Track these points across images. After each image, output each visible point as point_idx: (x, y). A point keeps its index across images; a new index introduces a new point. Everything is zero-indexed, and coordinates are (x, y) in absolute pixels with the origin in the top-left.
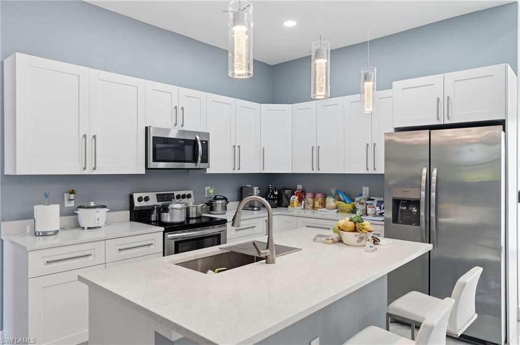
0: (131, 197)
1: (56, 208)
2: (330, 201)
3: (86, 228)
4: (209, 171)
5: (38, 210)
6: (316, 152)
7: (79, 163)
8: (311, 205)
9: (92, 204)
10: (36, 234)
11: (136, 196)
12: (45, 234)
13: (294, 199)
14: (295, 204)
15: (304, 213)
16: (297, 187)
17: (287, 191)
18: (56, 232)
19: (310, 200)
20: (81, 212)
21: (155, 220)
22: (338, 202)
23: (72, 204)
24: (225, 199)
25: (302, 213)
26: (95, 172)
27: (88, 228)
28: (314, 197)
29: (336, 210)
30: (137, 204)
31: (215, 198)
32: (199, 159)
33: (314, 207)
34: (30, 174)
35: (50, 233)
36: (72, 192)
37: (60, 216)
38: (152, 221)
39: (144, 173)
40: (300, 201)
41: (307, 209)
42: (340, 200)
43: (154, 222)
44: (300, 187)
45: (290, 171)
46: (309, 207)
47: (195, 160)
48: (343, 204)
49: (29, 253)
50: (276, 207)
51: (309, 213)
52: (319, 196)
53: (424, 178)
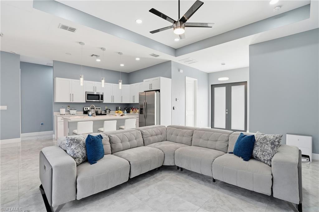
0: (84, 108)
1: (64, 110)
3: (71, 114)
4: (104, 102)
5: (61, 110)
6: (134, 97)
7: (69, 100)
9: (73, 109)
10: (60, 115)
11: (85, 108)
12: (62, 115)
17: (130, 108)
18: (64, 114)
20: (70, 111)
23: (69, 109)
24: (110, 110)
26: (73, 102)
28: (135, 110)
30: (85, 110)
31: (107, 109)
32: (100, 99)
36: (69, 106)
37: (66, 111)
39: (86, 102)
40: (132, 110)
41: (133, 113)
44: (134, 107)
47: (99, 99)
49: (58, 117)
53: (144, 103)
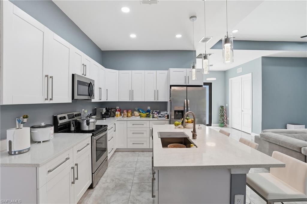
0: (55, 117)
2: (136, 113)
3: (42, 142)
4: (93, 101)
6: (131, 93)
7: (42, 96)
8: (126, 115)
9: (43, 124)
11: (60, 116)
13: (118, 113)
14: (119, 116)
15: (123, 119)
16: (116, 107)
17: (113, 110)
18: (28, 150)
19: (126, 113)
20: (38, 131)
21: (73, 130)
22: (140, 113)
25: (122, 119)
27: (43, 142)
28: (127, 112)
29: (140, 117)
30: (60, 122)
31: (91, 115)
33: (127, 116)
34: (13, 104)
35: (25, 151)
38: (72, 131)
39: (71, 102)
41: (124, 117)
42: (140, 112)
43: (73, 131)
44: (118, 107)
45: (117, 101)
46: (125, 116)
47: (89, 95)
48: (142, 114)
50: (109, 118)
51: (126, 119)
52: (130, 111)
53: (186, 103)
